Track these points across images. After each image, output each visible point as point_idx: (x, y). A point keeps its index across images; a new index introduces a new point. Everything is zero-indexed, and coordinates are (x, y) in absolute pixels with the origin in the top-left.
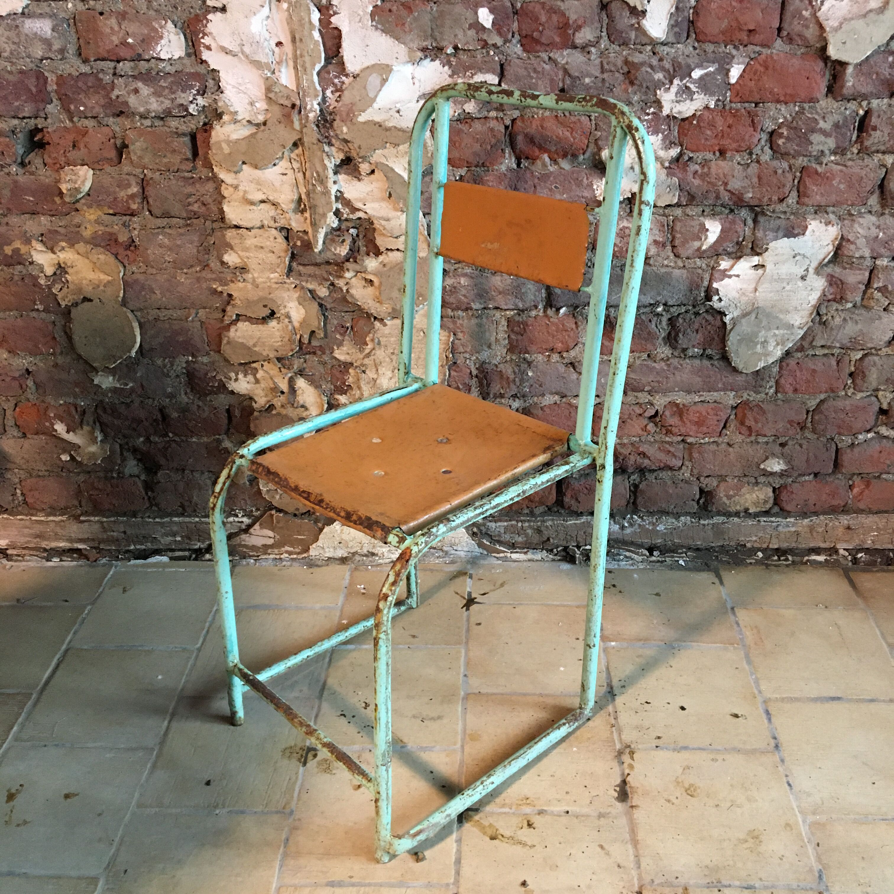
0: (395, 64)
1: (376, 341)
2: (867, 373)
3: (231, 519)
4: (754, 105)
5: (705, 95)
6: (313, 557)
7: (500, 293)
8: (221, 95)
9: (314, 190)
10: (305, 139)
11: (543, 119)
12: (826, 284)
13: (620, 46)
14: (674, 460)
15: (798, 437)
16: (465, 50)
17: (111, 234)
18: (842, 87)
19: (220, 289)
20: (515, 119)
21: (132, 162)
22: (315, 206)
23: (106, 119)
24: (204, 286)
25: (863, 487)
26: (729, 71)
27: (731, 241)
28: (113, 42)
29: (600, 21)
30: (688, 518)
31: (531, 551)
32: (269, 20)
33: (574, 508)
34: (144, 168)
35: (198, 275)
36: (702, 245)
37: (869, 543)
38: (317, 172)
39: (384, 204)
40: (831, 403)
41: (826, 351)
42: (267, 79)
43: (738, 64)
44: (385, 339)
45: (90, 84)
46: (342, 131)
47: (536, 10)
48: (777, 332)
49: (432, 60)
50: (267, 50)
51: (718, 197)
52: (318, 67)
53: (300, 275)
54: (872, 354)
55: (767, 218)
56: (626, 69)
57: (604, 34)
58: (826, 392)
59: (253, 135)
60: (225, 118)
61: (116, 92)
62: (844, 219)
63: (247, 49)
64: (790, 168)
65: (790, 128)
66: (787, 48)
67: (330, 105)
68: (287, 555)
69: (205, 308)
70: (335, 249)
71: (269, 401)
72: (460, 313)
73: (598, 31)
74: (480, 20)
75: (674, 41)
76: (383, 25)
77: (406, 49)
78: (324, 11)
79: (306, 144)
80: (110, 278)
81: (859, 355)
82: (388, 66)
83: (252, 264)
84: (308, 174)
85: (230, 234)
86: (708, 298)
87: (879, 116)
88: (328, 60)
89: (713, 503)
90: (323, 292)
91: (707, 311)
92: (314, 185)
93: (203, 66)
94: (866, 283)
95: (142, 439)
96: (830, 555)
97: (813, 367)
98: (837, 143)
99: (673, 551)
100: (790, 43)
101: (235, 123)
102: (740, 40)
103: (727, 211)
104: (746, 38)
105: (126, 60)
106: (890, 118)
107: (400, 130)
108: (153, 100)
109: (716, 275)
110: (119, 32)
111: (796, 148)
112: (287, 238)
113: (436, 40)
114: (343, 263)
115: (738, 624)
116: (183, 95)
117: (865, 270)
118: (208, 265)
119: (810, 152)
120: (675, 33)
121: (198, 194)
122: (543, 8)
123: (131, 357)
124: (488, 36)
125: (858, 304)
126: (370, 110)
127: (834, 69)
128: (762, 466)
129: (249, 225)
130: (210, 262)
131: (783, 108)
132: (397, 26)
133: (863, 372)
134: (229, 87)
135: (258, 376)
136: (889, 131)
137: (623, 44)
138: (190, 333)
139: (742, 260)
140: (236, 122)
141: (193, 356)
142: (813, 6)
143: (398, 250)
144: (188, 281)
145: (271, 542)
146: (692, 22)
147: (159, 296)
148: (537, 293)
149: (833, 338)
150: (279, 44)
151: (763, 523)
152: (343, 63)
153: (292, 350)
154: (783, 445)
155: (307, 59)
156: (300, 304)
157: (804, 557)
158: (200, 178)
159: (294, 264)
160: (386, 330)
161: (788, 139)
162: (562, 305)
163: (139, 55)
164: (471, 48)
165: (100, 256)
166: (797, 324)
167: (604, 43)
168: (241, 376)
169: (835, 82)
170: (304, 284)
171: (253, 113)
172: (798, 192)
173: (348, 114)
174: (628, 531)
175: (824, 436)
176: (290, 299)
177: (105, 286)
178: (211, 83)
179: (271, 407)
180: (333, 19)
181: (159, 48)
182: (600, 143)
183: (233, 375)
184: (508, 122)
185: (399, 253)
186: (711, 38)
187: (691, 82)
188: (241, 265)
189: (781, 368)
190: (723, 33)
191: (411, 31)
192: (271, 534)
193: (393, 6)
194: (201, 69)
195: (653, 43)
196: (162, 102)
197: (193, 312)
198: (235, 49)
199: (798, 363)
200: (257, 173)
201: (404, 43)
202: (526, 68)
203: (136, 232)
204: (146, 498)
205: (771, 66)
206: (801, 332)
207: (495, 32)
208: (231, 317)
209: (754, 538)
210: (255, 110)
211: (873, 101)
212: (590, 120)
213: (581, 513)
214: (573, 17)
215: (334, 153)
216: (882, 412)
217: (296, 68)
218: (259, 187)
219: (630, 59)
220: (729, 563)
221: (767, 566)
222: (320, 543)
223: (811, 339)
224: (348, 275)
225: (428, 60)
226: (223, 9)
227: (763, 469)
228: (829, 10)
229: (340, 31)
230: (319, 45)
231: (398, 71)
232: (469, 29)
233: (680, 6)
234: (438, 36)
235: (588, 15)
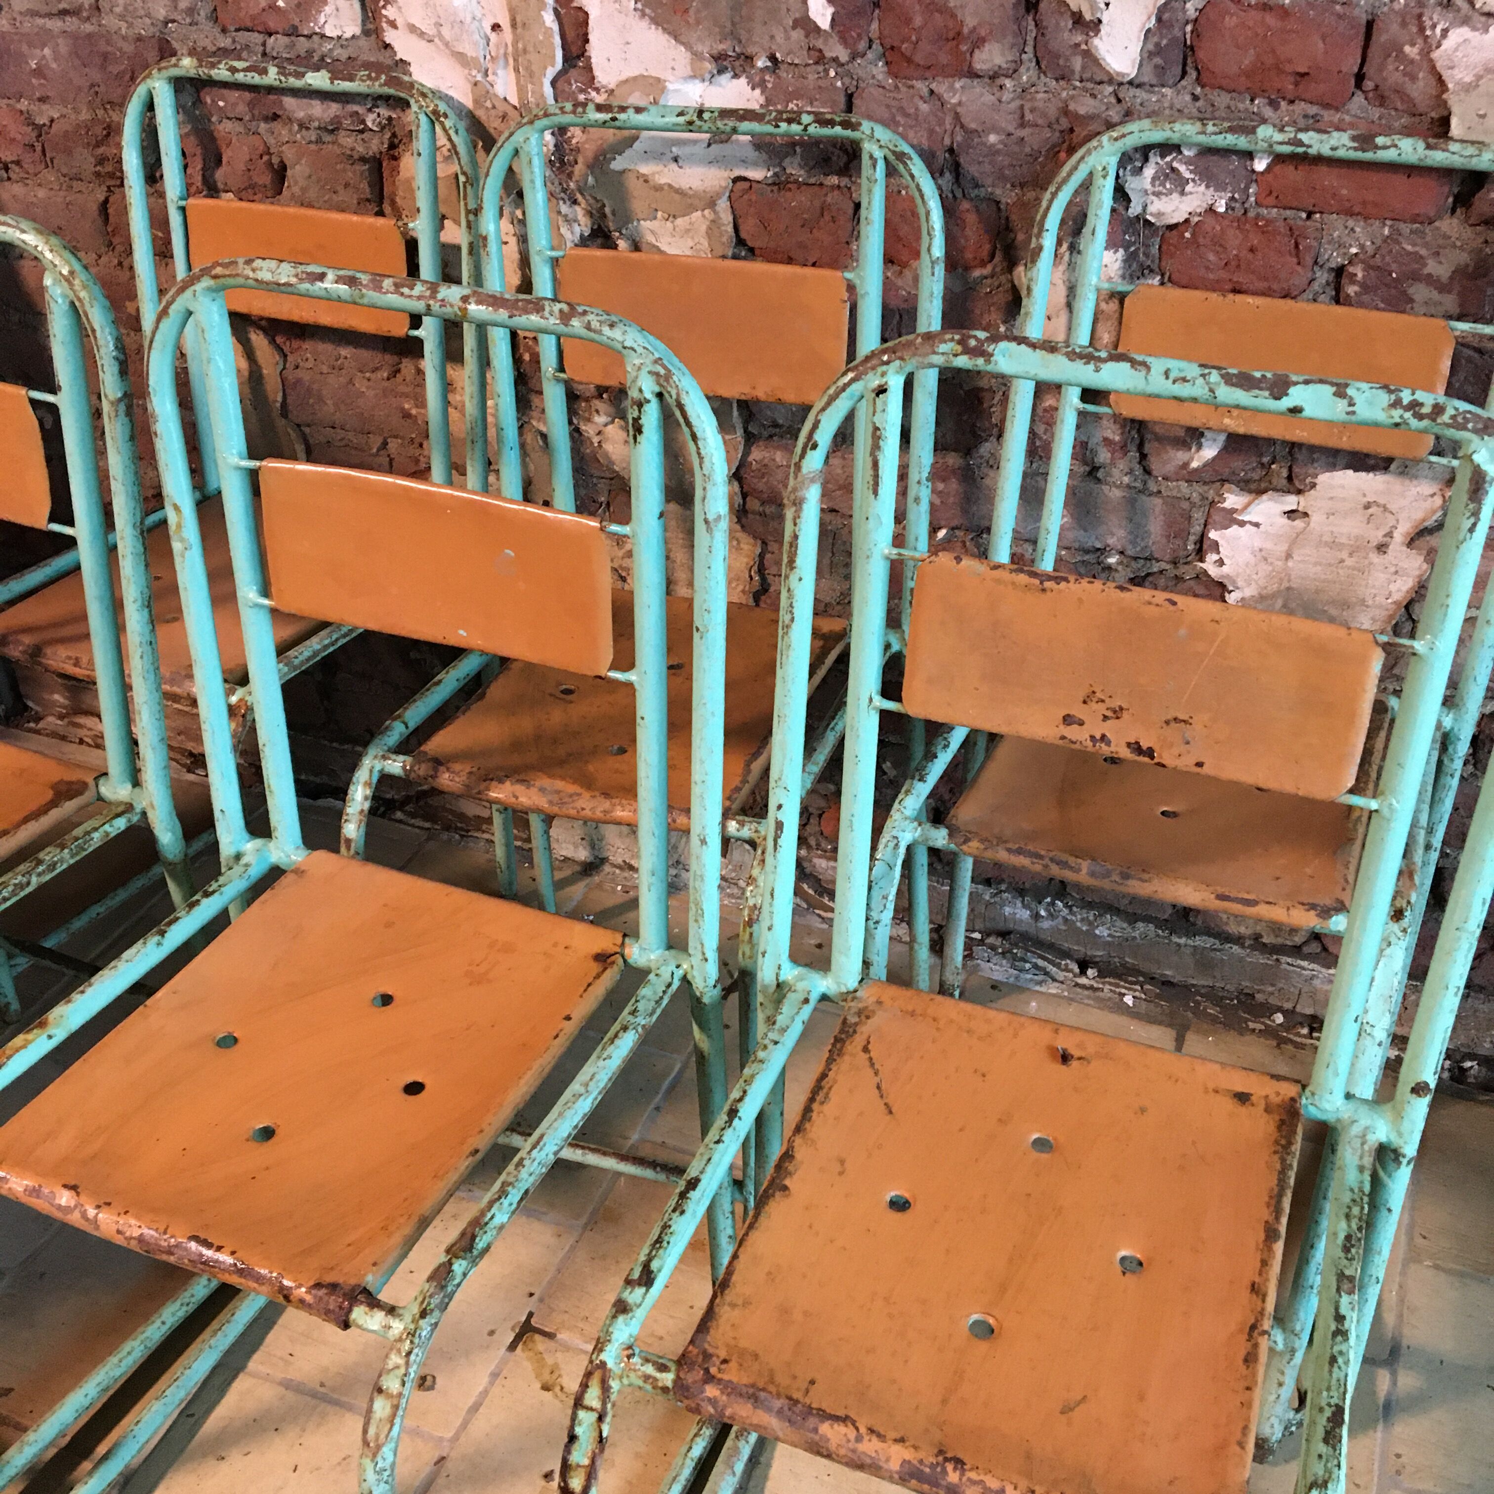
0: (671, 78)
4: (1304, 215)
5: (1207, 187)
11: (914, 199)
12: (1425, 567)
13: (1057, 80)
16: (788, 64)
19: (413, 412)
21: (293, 195)
23: (255, 123)
24: (393, 403)
27: (1247, 460)
29: (1021, 32)
30: (1152, 927)
35: (385, 384)
36: (1192, 459)
42: (475, 84)
46: (587, 183)
49: (736, 76)
50: (476, 37)
52: (551, 73)
53: (530, 407)
56: (1065, 123)
57: (1029, 56)
63: (446, 32)
65: (1368, 268)
66: (1375, 113)
67: (573, 137)
69: (396, 437)
72: (774, 509)
73: (1017, 50)
74: (813, 14)
75: (1154, 82)
76: (653, 10)
77: (689, 54)
82: (658, 80)
86: (1200, 554)
88: (569, 61)
91: (1195, 579)
93: (388, 53)
99: (1119, 977)
100: (1381, 105)
102: (1279, 91)
104: (1291, 87)
105: (277, 33)
107: (679, 192)
108: (316, 100)
109: (1216, 517)
113: (740, 42)
114: (592, 398)
120: (1156, 67)
122: (920, 2)
124: (825, 44)
126: (629, 153)
131: (1359, 226)
132: (674, 12)
137: (1062, 78)
139: (1265, 497)
142: (1425, 38)
144: (371, 392)
147: (331, 409)
150: (496, 27)
151: (1284, 966)
152: (591, 69)
155: (533, 57)
159: (523, 389)
161: (1364, 287)
163: (295, 28)
164: (797, 61)
167: (1028, 73)
170: (534, 422)
173: (596, 157)
174: (1046, 924)
181: (322, 19)
182: (1013, 252)
184: (858, 197)
186: (1224, 83)
187: (1181, 161)
190: (1248, 74)
191: (698, 23)
194: (383, 57)
195: (1115, 81)
196: (329, 107)
197: (379, 441)
198: (431, 31)
201: (685, 44)
202: (887, 107)
207: (836, 38)
209: (1270, 989)
214: (970, 22)
215: (579, 218)
217: (517, 70)
219: (1072, 106)
221: (1281, 1042)
224: (599, 419)
225: (728, 75)
228: (1456, 50)
229: (587, 14)
230: (552, 36)
231: (676, 91)
232: (794, 28)
233: (1166, 16)
234: (744, 37)
235: (996, 21)
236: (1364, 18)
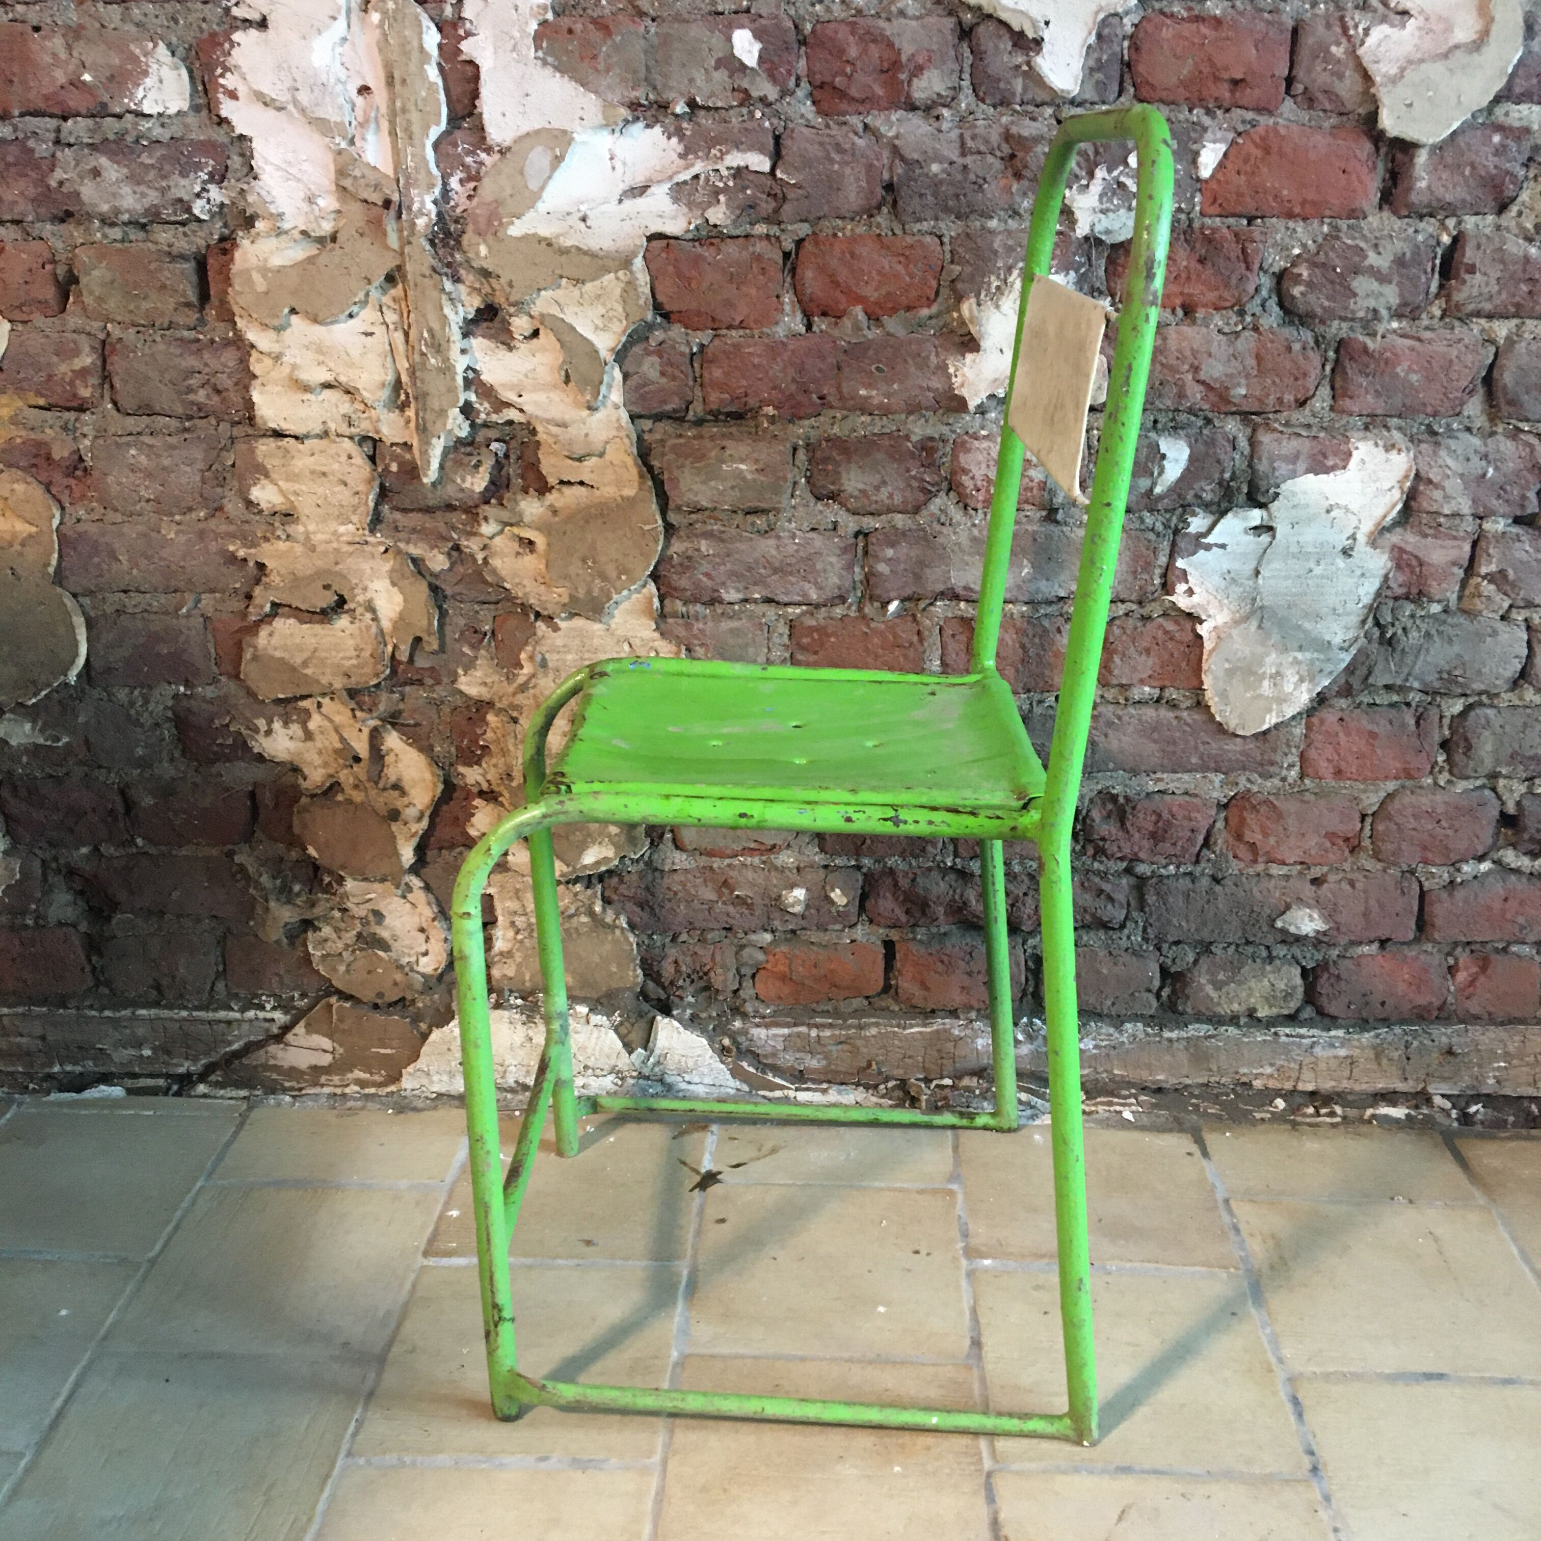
0: (578, 129)
1: (538, 658)
2: (1474, 741)
3: (251, 1014)
4: (1245, 222)
6: (408, 1093)
7: (775, 571)
8: (253, 183)
9: (424, 364)
10: (409, 267)
11: (854, 239)
12: (1389, 564)
13: (995, 107)
14: (1109, 907)
15: (1347, 866)
16: (708, 109)
17: (39, 444)
18: (1409, 189)
19: (241, 553)
20: (803, 240)
21: (84, 309)
22: (425, 395)
23: (38, 225)
24: (213, 546)
25: (1475, 969)
26: (1197, 154)
27: (1209, 478)
28: (53, 79)
29: (958, 58)
30: (1140, 1025)
31: (835, 1087)
32: (347, 45)
33: (918, 1001)
34: (108, 320)
35: (202, 525)
36: (1154, 484)
37: (1490, 1085)
38: (430, 331)
39: (556, 396)
40: (1407, 799)
41: (1395, 698)
42: (340, 152)
43: (1215, 142)
44: (555, 657)
45: (10, 159)
46: (477, 253)
47: (839, 36)
48: (1299, 656)
49: (648, 126)
50: (341, 100)
51: (1181, 395)
52: (435, 132)
53: (396, 528)
54: (1481, 704)
55: (1276, 435)
56: (1006, 150)
57: (966, 84)
58: (1396, 778)
59: (311, 260)
60: (260, 225)
61: (59, 174)
62: (1420, 441)
63: (304, 97)
64: (1317, 342)
65: (1313, 265)
66: (1305, 116)
67: (457, 205)
68: (357, 1088)
69: (212, 591)
70: (463, 480)
71: (331, 776)
72: (699, 607)
73: (955, 77)
74: (737, 52)
75: (1096, 99)
76: (557, 58)
77: (600, 102)
78: (448, 29)
79: (409, 277)
80: (34, 529)
81: (1458, 707)
82: (564, 132)
83: (305, 506)
84: (413, 334)
85: (264, 448)
86: (1167, 587)
87: (1479, 247)
88: (454, 121)
89: (1188, 997)
90: (438, 561)
91: (1165, 615)
92: (423, 354)
93: (222, 130)
94: (1466, 564)
95: (84, 850)
96: (1417, 1107)
97: (1370, 727)
98: (1401, 295)
99: (1112, 1094)
100: (1311, 107)
101: (278, 235)
102: (1216, 99)
103: (1200, 423)
104: (1227, 95)
105: (78, 115)
106: (1501, 249)
107: (585, 253)
108: (126, 190)
109: (1182, 544)
110: (67, 62)
111: (1326, 304)
112: (372, 459)
113: (655, 88)
114: (476, 506)
115: (1237, 1230)
116: (183, 182)
117: (1464, 539)
118: (220, 509)
119: (1353, 312)
120: (1097, 82)
121: (207, 370)
122: (853, 33)
123: (66, 685)
124: (752, 83)
125: (1453, 604)
126: (530, 215)
127: (1393, 161)
128: (1279, 924)
129: (299, 430)
130: (225, 501)
131: (1300, 227)
132: (582, 59)
133: (1466, 740)
134: (268, 168)
135: (312, 725)
136: (1499, 274)
137: (1001, 104)
138: (182, 639)
139: (1230, 515)
140: (279, 232)
141: (187, 684)
142: (1349, 38)
143: (582, 483)
144: (182, 538)
145: (327, 1059)
146: (1129, 65)
147: (126, 565)
148: (844, 573)
149: (1406, 670)
150: (364, 90)
151: (1283, 1039)
152: (483, 129)
153: (377, 675)
154: (1316, 882)
155: (414, 116)
156: (394, 584)
157: (1365, 1108)
158: (212, 341)
159: (385, 509)
160: (558, 639)
161: (1310, 284)
162: (893, 594)
163: (104, 105)
164: (719, 104)
165: (16, 486)
166: (1337, 640)
167: (966, 100)
168: (277, 725)
169: (1395, 184)
170: (402, 545)
171: (312, 218)
172: (1333, 388)
173: (489, 223)
174: (1024, 1050)
175: (1395, 864)
176: (375, 573)
177: (23, 545)
178: (235, 162)
179: (334, 787)
180: (464, 46)
181: (140, 93)
182: (959, 286)
183: (261, 723)
184: (789, 245)
185: (583, 489)
186: (1164, 94)
187: (1127, 175)
188: (283, 508)
189: (1309, 727)
190: (1184, 84)
191: (608, 70)
192: (326, 1043)
193: (575, 22)
194: (219, 135)
195: (1056, 99)
196: (143, 195)
197: (190, 598)
198: (282, 96)
199: (1341, 719)
200: (318, 331)
201: (596, 92)
202: (821, 144)
203: (87, 442)
204: (88, 969)
205: (1275, 148)
206: (1347, 658)
207: (764, 75)
208: (262, 607)
209: (1269, 1070)
210: (317, 213)
211: (1467, 218)
212: (942, 244)
213: (933, 1011)
214: (907, 49)
215: (464, 297)
216: (1508, 821)
217: (393, 133)
218: (321, 358)
219: (1014, 130)
220: (1219, 1118)
221: (1295, 1125)
222: (421, 1063)
223: (1365, 671)
224: (487, 529)
225: (640, 125)
226: (263, 24)
227: (1284, 931)
228: (1379, 45)
229: (477, 67)
230: (437, 92)
231: (583, 143)
232: (716, 68)
233: (1106, 31)
234: (659, 81)
235: (935, 47)
236: (1290, 24)
